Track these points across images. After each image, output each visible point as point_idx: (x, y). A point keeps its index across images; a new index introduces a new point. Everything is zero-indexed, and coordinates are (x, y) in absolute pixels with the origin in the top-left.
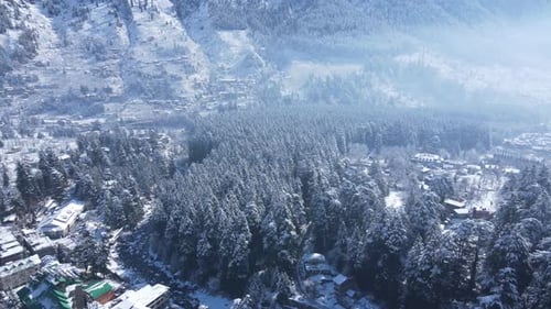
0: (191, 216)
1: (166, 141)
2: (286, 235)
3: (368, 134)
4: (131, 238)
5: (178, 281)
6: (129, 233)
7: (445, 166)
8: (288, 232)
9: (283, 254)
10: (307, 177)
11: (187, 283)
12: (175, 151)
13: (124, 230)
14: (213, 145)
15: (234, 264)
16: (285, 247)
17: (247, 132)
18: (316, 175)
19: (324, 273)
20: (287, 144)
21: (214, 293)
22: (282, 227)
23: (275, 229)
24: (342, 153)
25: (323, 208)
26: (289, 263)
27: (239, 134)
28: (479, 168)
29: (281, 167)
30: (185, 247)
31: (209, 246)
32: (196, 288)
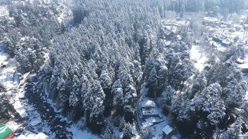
0: (64, 77)
1: (62, 7)
2: (130, 96)
3: (176, 4)
4: (35, 79)
5: (61, 116)
6: (34, 75)
7: (222, 26)
8: (131, 94)
9: (127, 108)
10: (142, 42)
11: (66, 119)
12: (67, 14)
13: (31, 73)
14: (86, 14)
15: (94, 116)
16: (129, 104)
17: (106, 5)
18: (149, 40)
19: (154, 116)
20: (130, 15)
21: (82, 129)
22: (126, 89)
23: (122, 93)
24: (161, 17)
25: (155, 71)
26: (131, 113)
27: (102, 6)
28: (241, 26)
29: (126, 33)
30: (62, 98)
31: (77, 99)
32: (71, 123)
